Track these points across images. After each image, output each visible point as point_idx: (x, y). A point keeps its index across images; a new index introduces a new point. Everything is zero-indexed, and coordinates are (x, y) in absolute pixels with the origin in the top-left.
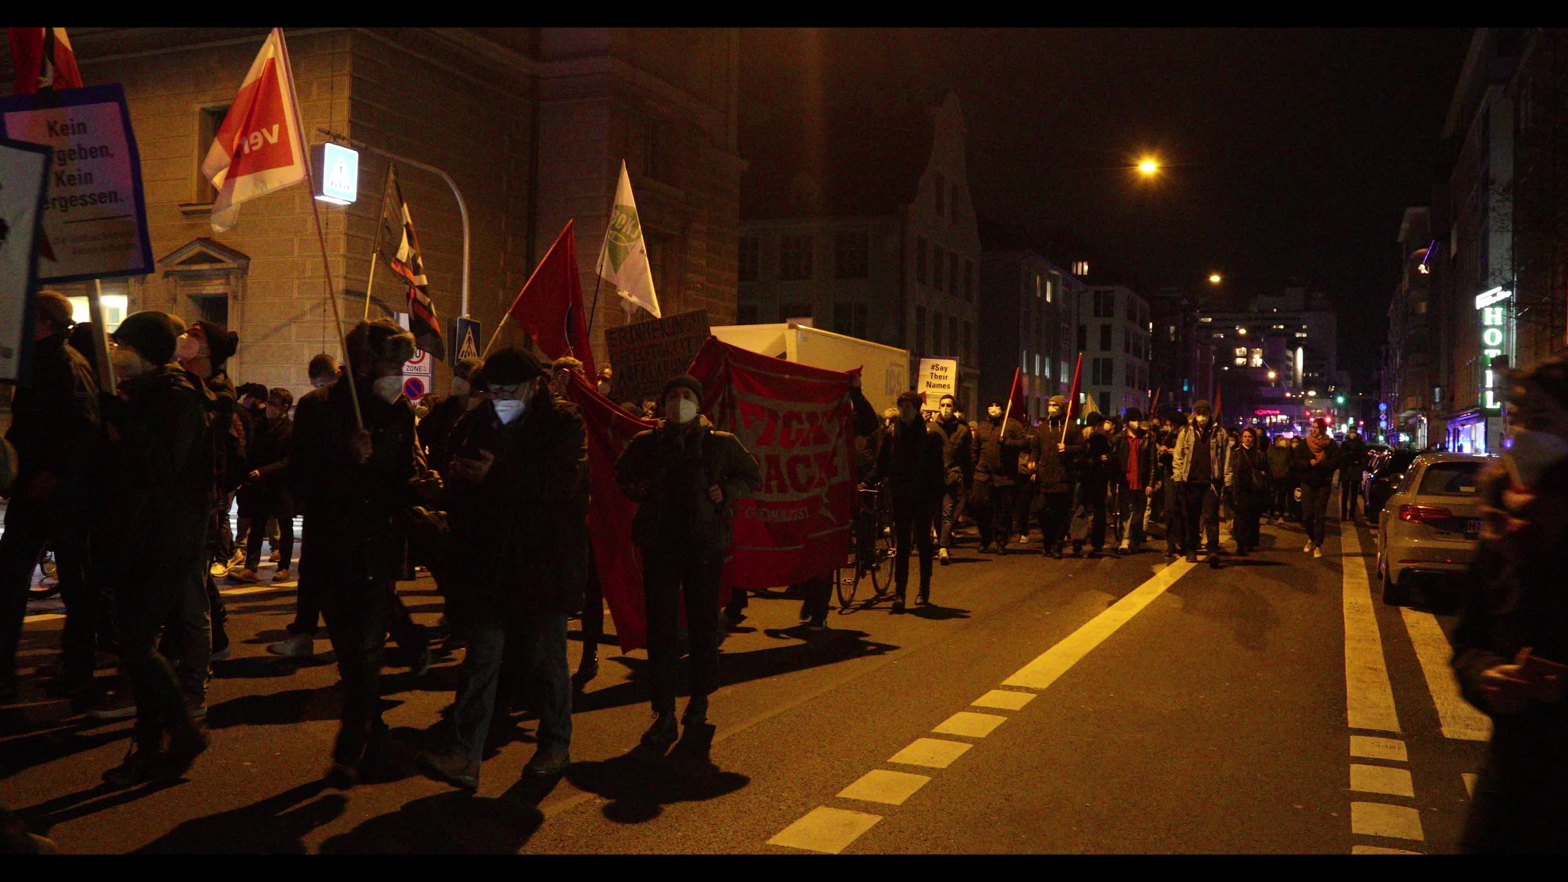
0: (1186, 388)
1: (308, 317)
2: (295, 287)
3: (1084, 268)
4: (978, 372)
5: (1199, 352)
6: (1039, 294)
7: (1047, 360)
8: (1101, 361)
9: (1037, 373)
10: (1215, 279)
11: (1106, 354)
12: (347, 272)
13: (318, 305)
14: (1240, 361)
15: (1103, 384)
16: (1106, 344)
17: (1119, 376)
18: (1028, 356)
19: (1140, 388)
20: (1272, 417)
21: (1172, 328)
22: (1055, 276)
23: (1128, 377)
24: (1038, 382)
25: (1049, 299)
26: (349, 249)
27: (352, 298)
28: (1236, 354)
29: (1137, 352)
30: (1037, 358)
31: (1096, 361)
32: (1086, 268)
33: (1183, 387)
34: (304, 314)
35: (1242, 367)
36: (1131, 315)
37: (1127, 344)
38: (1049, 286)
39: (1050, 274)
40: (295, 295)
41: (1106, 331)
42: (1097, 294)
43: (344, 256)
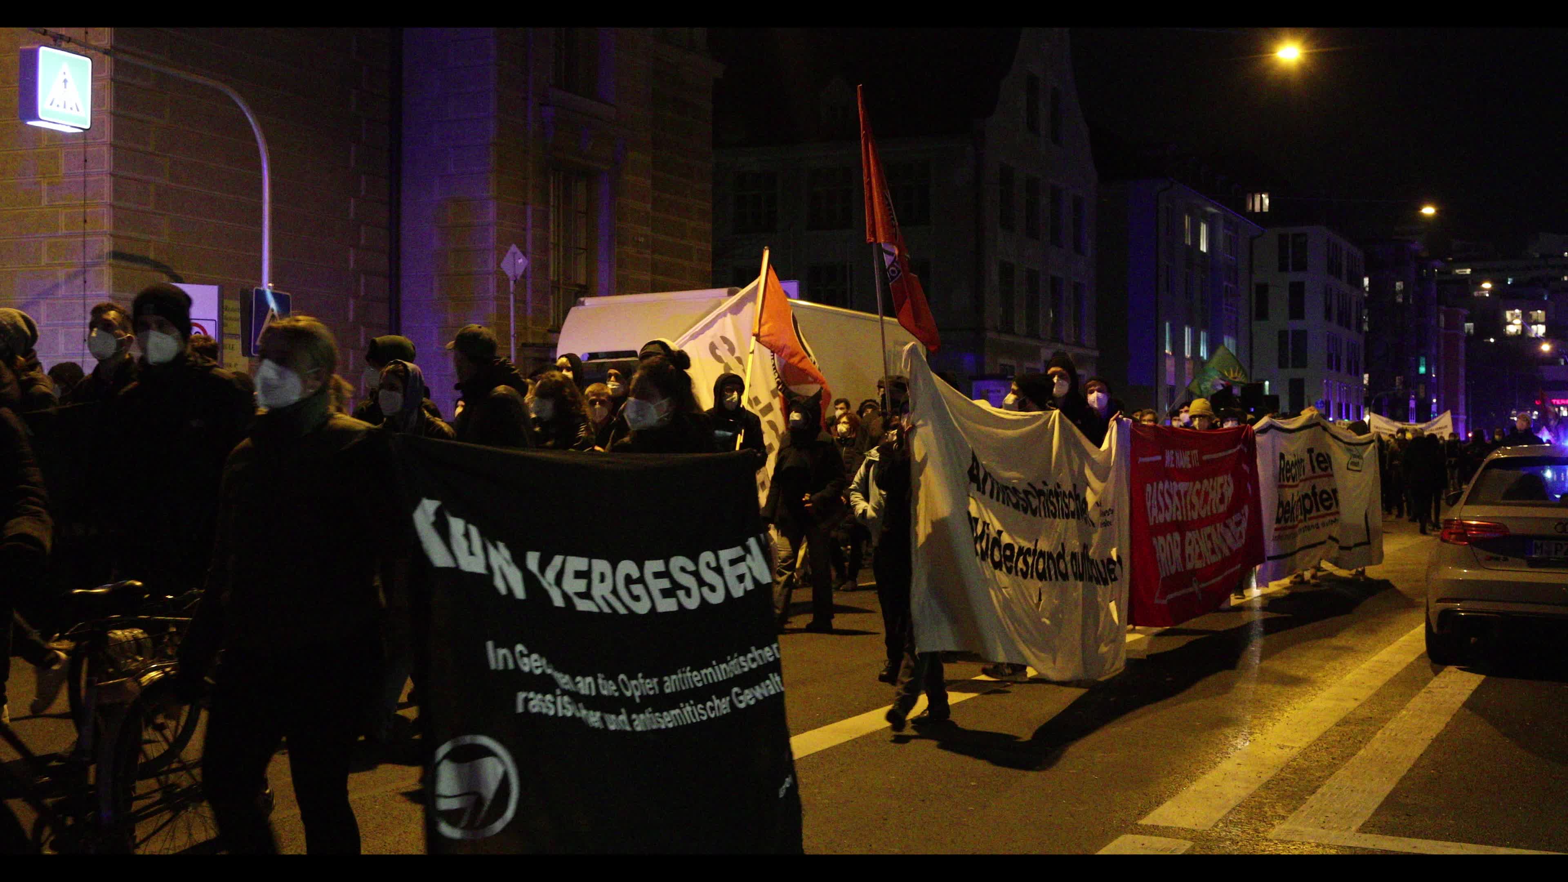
0: (1422, 370)
1: (62, 291)
2: (44, 249)
3: (1263, 202)
4: (1096, 353)
5: (1442, 318)
6: (1188, 241)
7: (1203, 335)
8: (1290, 333)
9: (1188, 354)
10: (1429, 211)
11: (1299, 325)
12: (115, 227)
13: (76, 275)
14: (1512, 329)
15: (1294, 366)
16: (1297, 311)
17: (1316, 352)
18: (1172, 330)
19: (1349, 371)
20: (1562, 408)
21: (1399, 285)
22: (1213, 215)
23: (1330, 358)
24: (1188, 366)
25: (1203, 248)
26: (118, 193)
27: (123, 263)
28: (1505, 319)
29: (1344, 320)
30: (1187, 331)
31: (1282, 335)
32: (1267, 202)
33: (1418, 369)
34: (56, 286)
35: (1516, 337)
36: (1334, 268)
37: (1328, 310)
38: (1204, 228)
39: (1206, 212)
40: (44, 260)
41: (1297, 291)
42: (1282, 238)
43: (110, 205)
